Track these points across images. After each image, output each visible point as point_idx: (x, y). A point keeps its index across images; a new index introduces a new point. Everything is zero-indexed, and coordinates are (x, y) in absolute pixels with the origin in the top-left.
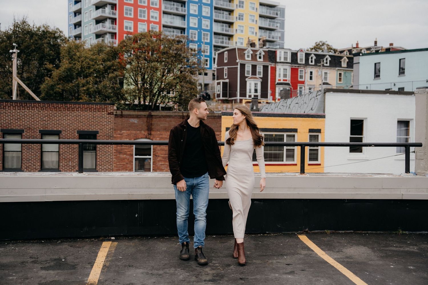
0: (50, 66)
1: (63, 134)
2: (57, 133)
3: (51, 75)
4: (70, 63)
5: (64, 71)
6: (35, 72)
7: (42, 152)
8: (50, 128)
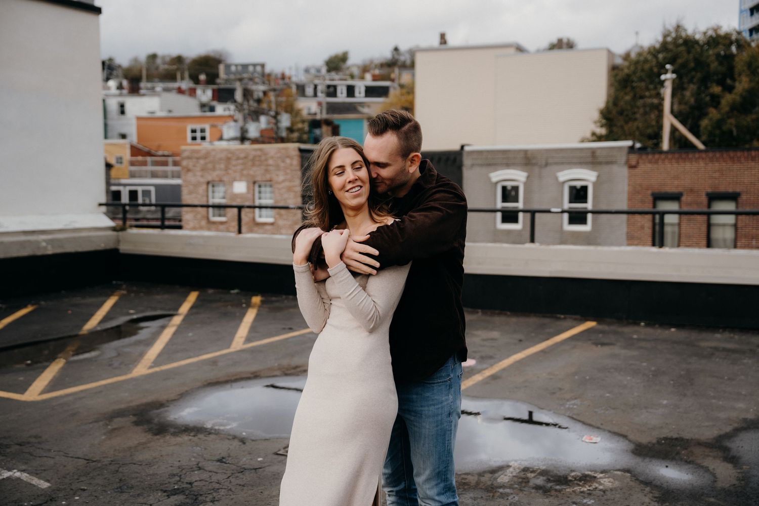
0: (716, 89)
1: (744, 197)
2: (733, 197)
3: (719, 103)
4: (751, 81)
5: (741, 95)
6: (692, 100)
7: (709, 226)
8: (723, 188)
